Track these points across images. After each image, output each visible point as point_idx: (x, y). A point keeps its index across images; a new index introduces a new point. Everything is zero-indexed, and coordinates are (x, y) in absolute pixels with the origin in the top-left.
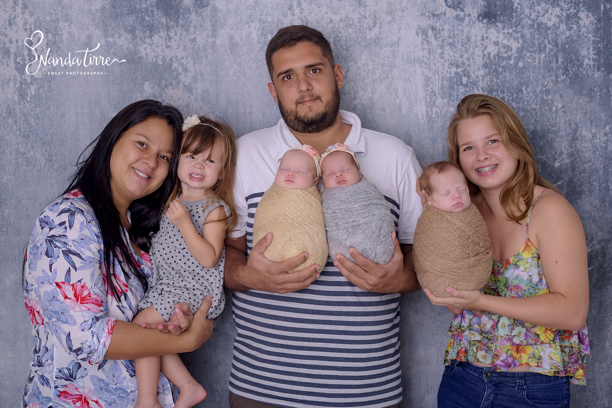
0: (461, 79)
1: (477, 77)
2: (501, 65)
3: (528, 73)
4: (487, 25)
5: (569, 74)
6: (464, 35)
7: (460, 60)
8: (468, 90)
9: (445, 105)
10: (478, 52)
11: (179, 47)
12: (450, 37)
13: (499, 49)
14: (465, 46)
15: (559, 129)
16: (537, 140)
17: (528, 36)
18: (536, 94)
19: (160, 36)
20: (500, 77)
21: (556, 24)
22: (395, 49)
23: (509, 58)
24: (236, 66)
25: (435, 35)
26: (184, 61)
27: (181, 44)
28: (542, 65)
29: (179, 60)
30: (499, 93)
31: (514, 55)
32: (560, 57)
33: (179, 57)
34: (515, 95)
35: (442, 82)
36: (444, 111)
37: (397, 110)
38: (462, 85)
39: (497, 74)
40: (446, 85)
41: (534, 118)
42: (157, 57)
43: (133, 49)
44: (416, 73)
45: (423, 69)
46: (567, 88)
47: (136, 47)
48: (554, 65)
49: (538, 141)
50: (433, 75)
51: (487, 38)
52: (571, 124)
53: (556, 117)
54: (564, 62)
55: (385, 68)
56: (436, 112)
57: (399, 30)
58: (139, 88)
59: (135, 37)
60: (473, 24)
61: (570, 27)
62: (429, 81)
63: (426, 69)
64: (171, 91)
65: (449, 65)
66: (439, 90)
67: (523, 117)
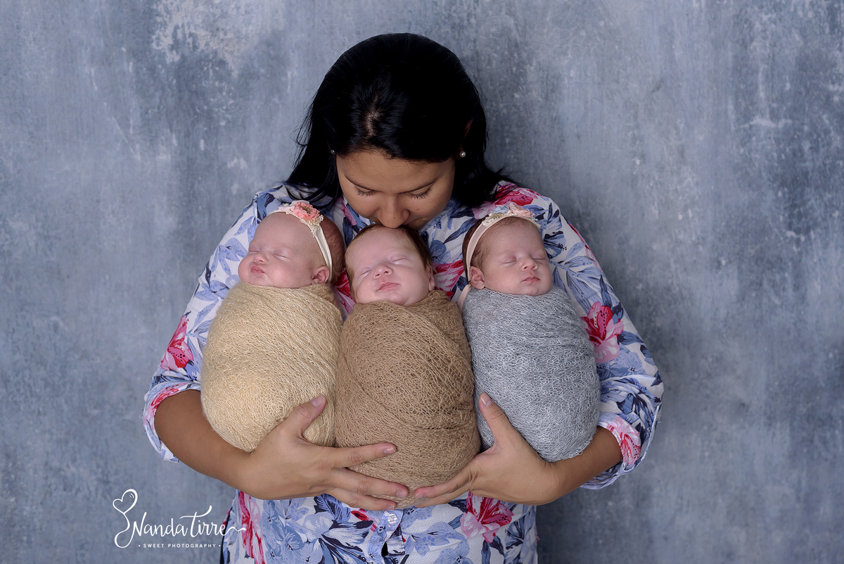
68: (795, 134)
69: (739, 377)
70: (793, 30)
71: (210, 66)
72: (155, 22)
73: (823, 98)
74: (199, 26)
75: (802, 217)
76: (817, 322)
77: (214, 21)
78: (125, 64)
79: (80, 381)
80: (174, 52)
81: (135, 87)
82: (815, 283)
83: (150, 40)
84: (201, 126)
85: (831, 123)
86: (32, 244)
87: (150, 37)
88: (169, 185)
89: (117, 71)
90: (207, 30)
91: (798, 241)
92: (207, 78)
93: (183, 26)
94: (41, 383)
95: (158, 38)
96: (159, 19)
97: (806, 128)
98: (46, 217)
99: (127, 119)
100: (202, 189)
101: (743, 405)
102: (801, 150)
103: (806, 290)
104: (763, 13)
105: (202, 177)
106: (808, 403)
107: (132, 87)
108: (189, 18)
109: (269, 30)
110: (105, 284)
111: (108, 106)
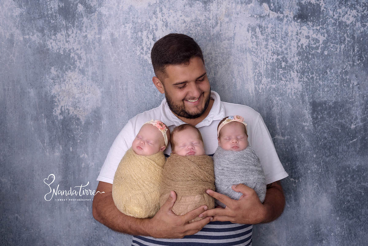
0: (281, 64)
1: (293, 62)
2: (311, 53)
3: (331, 59)
4: (301, 24)
5: (363, 59)
6: (283, 31)
7: (280, 49)
8: (286, 72)
9: (269, 83)
10: (294, 43)
11: (75, 41)
12: (272, 33)
13: (309, 41)
14: (284, 39)
15: (355, 100)
16: (338, 109)
17: (332, 31)
18: (337, 75)
19: (61, 34)
20: (310, 62)
21: (353, 22)
22: (231, 42)
23: (317, 48)
24: (116, 55)
25: (261, 32)
26: (79, 52)
27: (77, 39)
28: (342, 53)
29: (75, 51)
30: (310, 73)
31: (320, 46)
32: (356, 47)
33: (75, 49)
34: (321, 75)
35: (267, 66)
36: (268, 87)
37: (233, 86)
38: (281, 69)
39: (308, 60)
40: (270, 68)
41: (336, 93)
42: (59, 49)
43: (43, 43)
44: (247, 59)
45: (253, 57)
46: (362, 71)
47: (45, 42)
48: (351, 53)
49: (339, 109)
50: (259, 61)
51: (300, 33)
52: (364, 97)
53: (353, 92)
54: (359, 51)
55: (224, 56)
56: (262, 88)
57: (234, 28)
58: (47, 71)
59: (44, 35)
60: (290, 23)
61: (364, 24)
62: (257, 65)
63: (255, 57)
64: (70, 74)
65: (272, 53)
66: (264, 72)
67: (328, 91)
68: (291, 142)
69: (275, 236)
70: (288, 103)
71: (74, 120)
72: (54, 105)
73: (301, 128)
74: (70, 106)
75: (296, 173)
76: (304, 213)
77: (75, 104)
78: (43, 120)
79: (26, 239)
80: (61, 115)
82: (303, 198)
84: (70, 142)
85: (305, 137)
86: (9, 187)
87: (53, 110)
88: (59, 164)
89: (40, 123)
90: (73, 107)
91: (295, 182)
92: (73, 125)
93: (64, 106)
94: (11, 240)
95: (55, 111)
96: (56, 104)
97: (295, 139)
98: (14, 177)
99: (44, 140)
100: (71, 165)
102: (294, 147)
103: (299, 201)
104: (277, 97)
105: (71, 161)
107: (46, 129)
108: (66, 103)
109: (95, 107)
110: (35, 202)
111: (37, 136)
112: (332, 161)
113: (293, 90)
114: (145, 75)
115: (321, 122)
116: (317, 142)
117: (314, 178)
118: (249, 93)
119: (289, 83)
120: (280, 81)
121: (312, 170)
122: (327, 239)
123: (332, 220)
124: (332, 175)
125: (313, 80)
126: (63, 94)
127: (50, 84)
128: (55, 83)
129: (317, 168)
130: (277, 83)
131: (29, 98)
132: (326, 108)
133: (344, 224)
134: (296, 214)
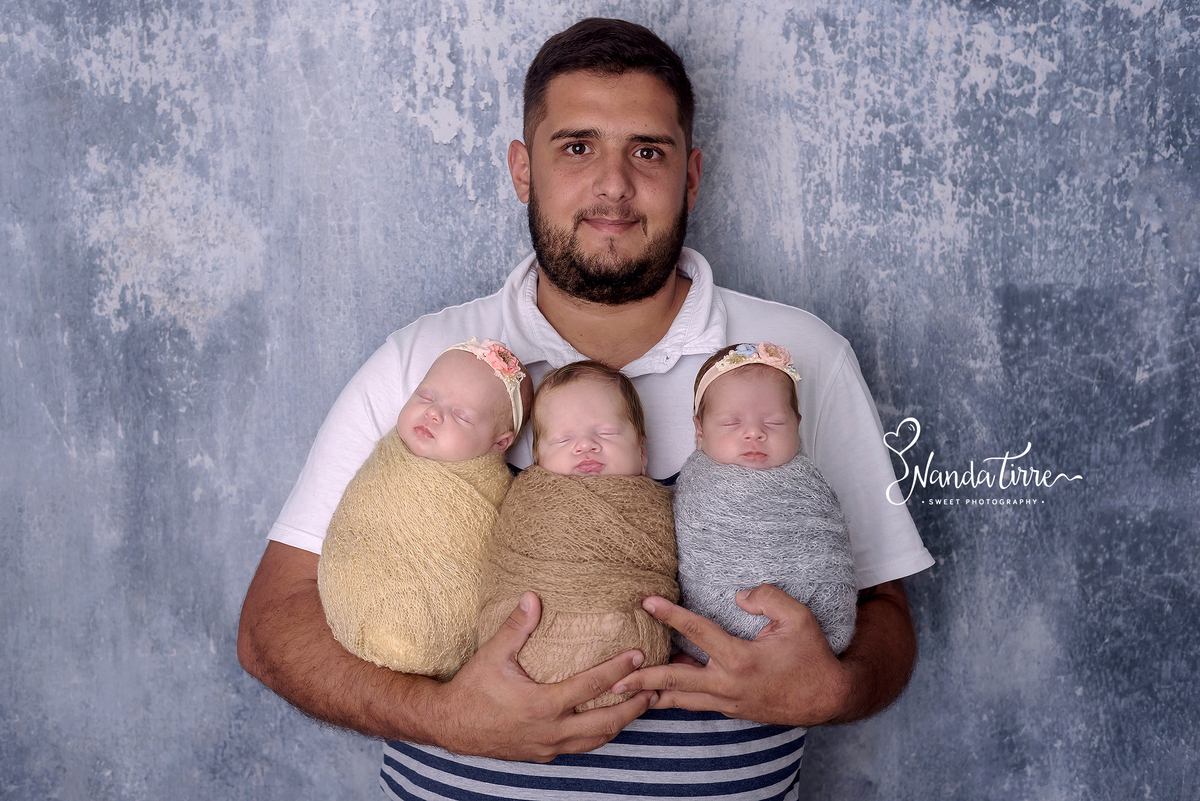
0: (897, 152)
1: (940, 147)
2: (1005, 117)
3: (1074, 140)
4: (971, 13)
5: (1185, 144)
6: (908, 38)
7: (897, 102)
8: (915, 181)
9: (854, 218)
10: (945, 82)
11: (174, 58)
12: (871, 43)
13: (1000, 75)
14: (911, 66)
15: (1150, 285)
16: (1091, 313)
17: (1079, 42)
18: (1092, 194)
19: (124, 31)
20: (1000, 148)
21: (1154, 12)
22: (726, 71)
23: (1026, 100)
24: (317, 109)
25: (832, 38)
26: (186, 95)
27: (180, 51)
28: (1113, 118)
29: (173, 93)
30: (997, 189)
31: (1038, 92)
32: (1162, 99)
33: (174, 84)
34: (1038, 195)
35: (848, 160)
36: (850, 234)
37: (729, 228)
38: (898, 169)
39: (992, 140)
40: (858, 168)
41: (1087, 257)
42: (118, 83)
43: (57, 63)
44: (779, 134)
45: (800, 125)
46: (1178, 181)
47: (66, 57)
48: (1144, 121)
49: (1095, 315)
50: (823, 141)
51: (969, 46)
52: (1182, 274)
53: (1144, 255)
54: (1172, 112)
56: (831, 237)
57: (739, 24)
58: (74, 162)
59: (63, 33)
60: (934, 9)
61: (1190, 20)
62: (813, 155)
63: (807, 126)
64: (152, 172)
65: (866, 114)
66: (839, 181)
67: (1058, 252)
69: (862, 746)
70: (920, 290)
71: (167, 336)
72: (98, 281)
73: (963, 378)
74: (153, 285)
75: (939, 533)
76: (965, 672)
77: (173, 280)
78: (59, 334)
80: (121, 319)
81: (71, 363)
82: (961, 620)
83: (91, 304)
84: (154, 413)
85: (974, 411)
87: (91, 301)
88: (113, 489)
89: (48, 343)
90: (164, 291)
92: (163, 352)
93: (133, 286)
95: (101, 302)
96: (103, 278)
97: (941, 416)
99: (60, 404)
100: (155, 495)
101: (870, 783)
102: (935, 445)
103: (949, 630)
104: (880, 269)
105: (155, 479)
106: (956, 782)
107: (67, 364)
108: (140, 276)
109: (243, 291)
110: (27, 618)
111: (36, 388)
112: (1064, 493)
113: (939, 245)
114: (419, 181)
115: (1030, 359)
116: (1017, 428)
117: (1002, 550)
118: (785, 254)
119: (923, 220)
120: (894, 212)
121: (996, 524)
122: (1038, 760)
123: (1057, 696)
124: (1065, 542)
125: (1008, 212)
126: (129, 242)
127: (84, 206)
128: (100, 204)
129: (1013, 518)
130: (881, 221)
131: (7, 254)
132: (1051, 310)
133: (1101, 710)
134: (935, 675)
